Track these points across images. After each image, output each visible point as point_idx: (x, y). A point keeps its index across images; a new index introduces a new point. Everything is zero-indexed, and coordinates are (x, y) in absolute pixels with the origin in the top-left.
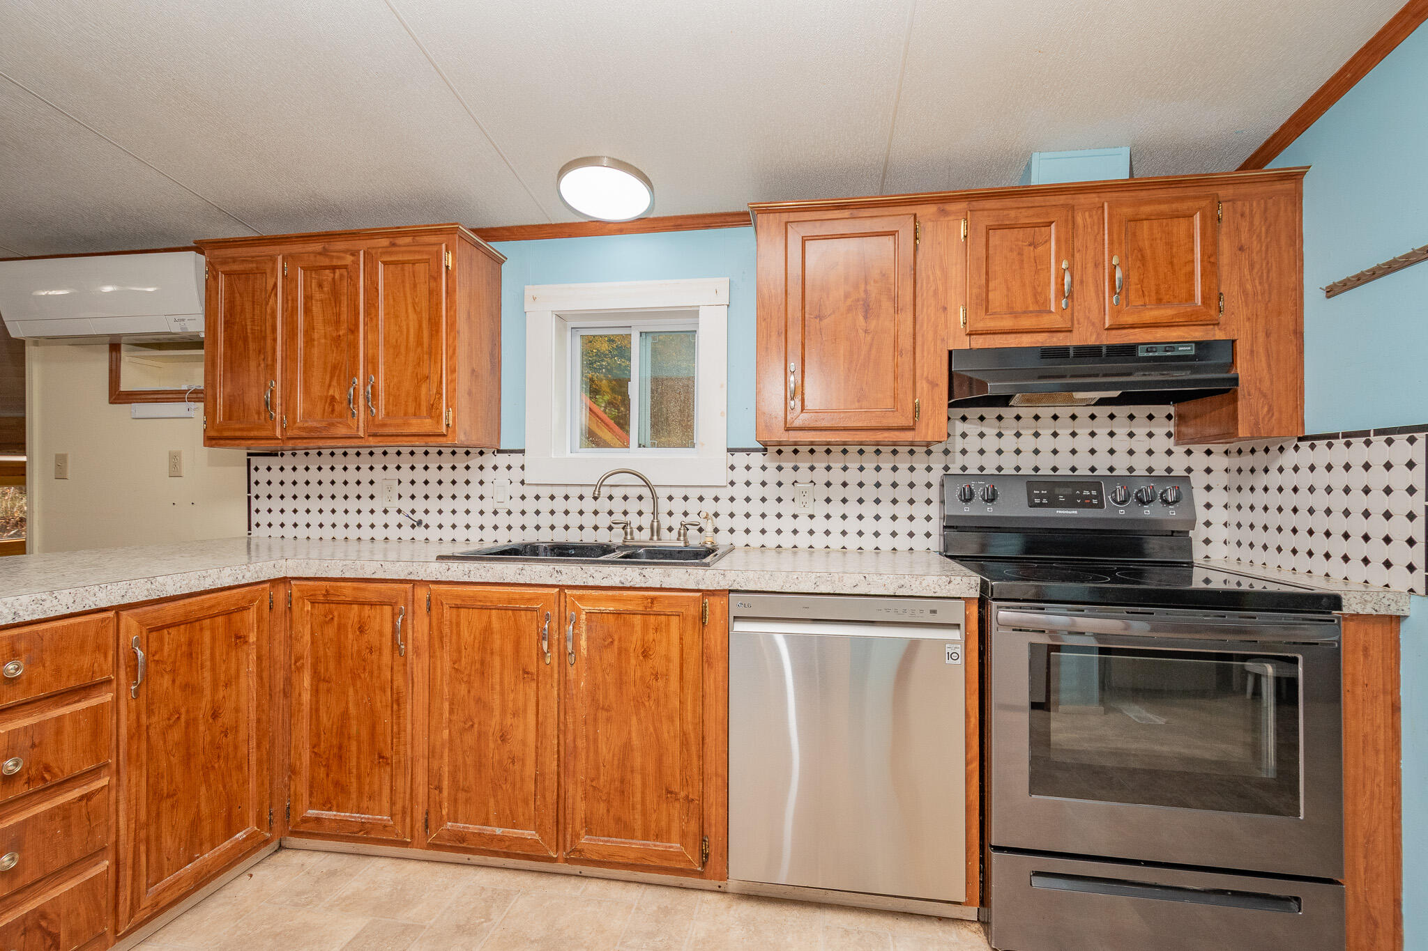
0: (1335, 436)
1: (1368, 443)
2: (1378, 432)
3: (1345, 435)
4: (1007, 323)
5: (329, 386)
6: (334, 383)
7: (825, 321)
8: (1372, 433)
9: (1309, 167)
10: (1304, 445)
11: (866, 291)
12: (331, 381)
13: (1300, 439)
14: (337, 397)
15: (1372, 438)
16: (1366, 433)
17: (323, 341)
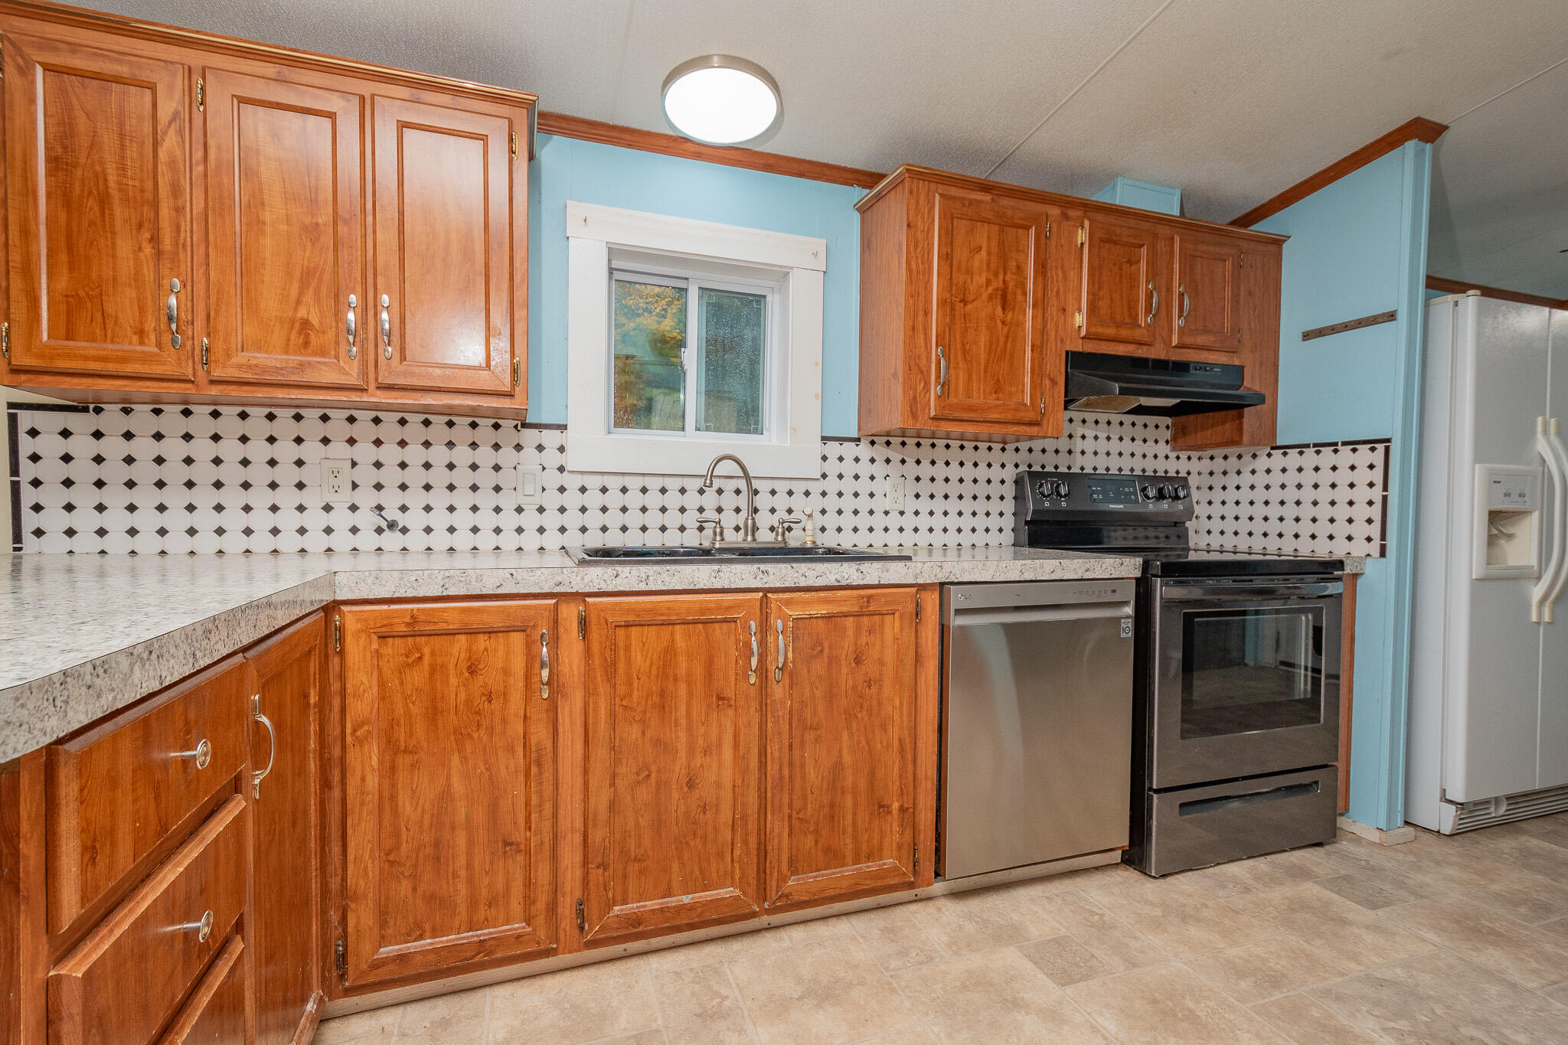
0: (1307, 446)
1: (1336, 451)
2: (1344, 444)
3: (1315, 445)
4: (1111, 331)
5: (298, 302)
6: (309, 297)
7: (969, 306)
8: (1340, 444)
9: (1289, 237)
10: (1277, 453)
11: (1004, 281)
12: (301, 293)
13: (1273, 448)
14: (315, 320)
15: (1339, 447)
16: (1336, 444)
17: (283, 227)
